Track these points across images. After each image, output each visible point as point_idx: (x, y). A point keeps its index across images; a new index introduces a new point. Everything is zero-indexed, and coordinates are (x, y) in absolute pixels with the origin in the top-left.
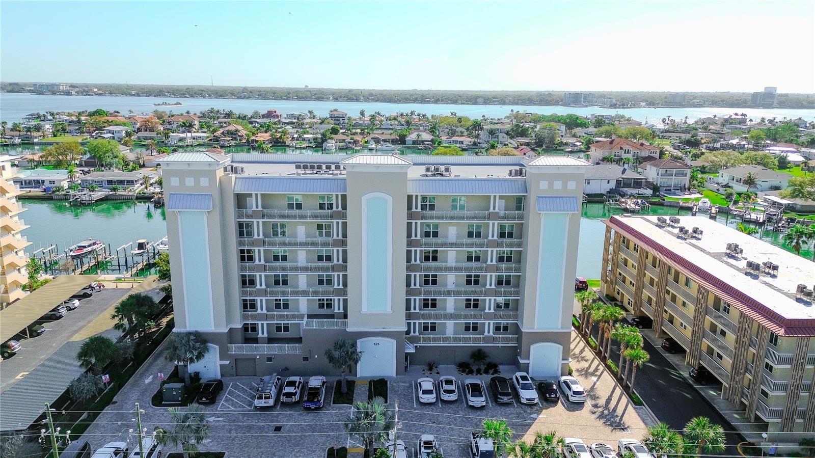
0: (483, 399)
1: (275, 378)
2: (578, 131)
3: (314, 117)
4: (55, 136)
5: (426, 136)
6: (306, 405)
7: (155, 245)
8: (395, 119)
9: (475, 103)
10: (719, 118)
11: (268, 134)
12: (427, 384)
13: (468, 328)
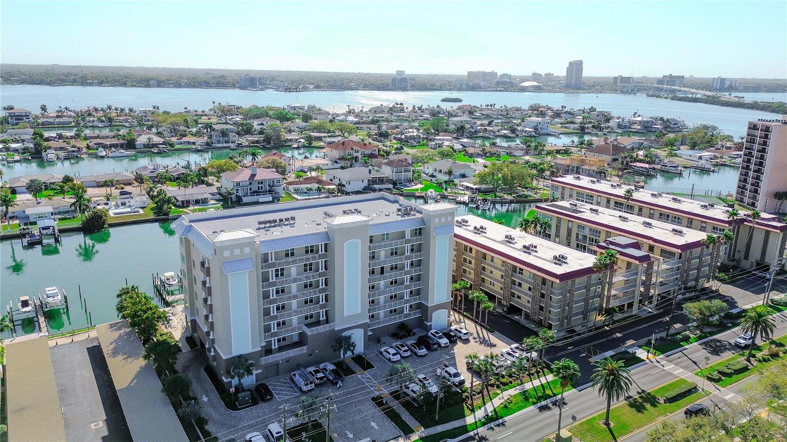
0: (424, 350)
2: (287, 125)
5: (156, 139)
10: (385, 107)
13: (391, 312)
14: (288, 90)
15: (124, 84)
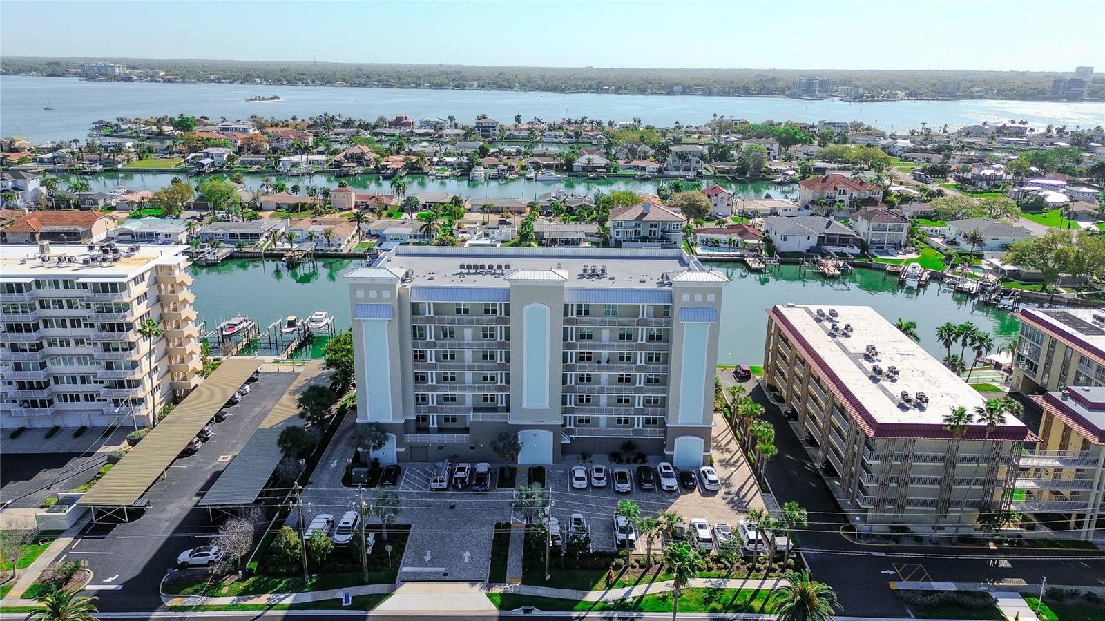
0: (628, 485)
1: (447, 465)
2: (795, 149)
3: (456, 126)
4: (140, 159)
5: (599, 160)
6: (475, 488)
7: (305, 323)
8: (560, 128)
9: (671, 93)
10: (989, 126)
11: (401, 157)
12: (580, 472)
13: (619, 421)
14: (859, 98)
15: (643, 91)
